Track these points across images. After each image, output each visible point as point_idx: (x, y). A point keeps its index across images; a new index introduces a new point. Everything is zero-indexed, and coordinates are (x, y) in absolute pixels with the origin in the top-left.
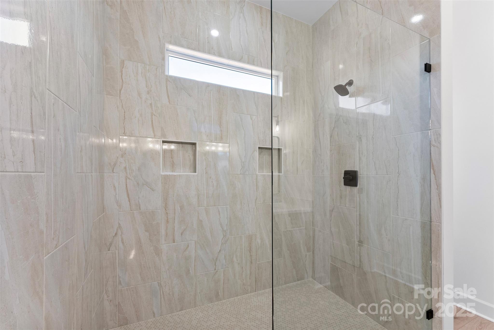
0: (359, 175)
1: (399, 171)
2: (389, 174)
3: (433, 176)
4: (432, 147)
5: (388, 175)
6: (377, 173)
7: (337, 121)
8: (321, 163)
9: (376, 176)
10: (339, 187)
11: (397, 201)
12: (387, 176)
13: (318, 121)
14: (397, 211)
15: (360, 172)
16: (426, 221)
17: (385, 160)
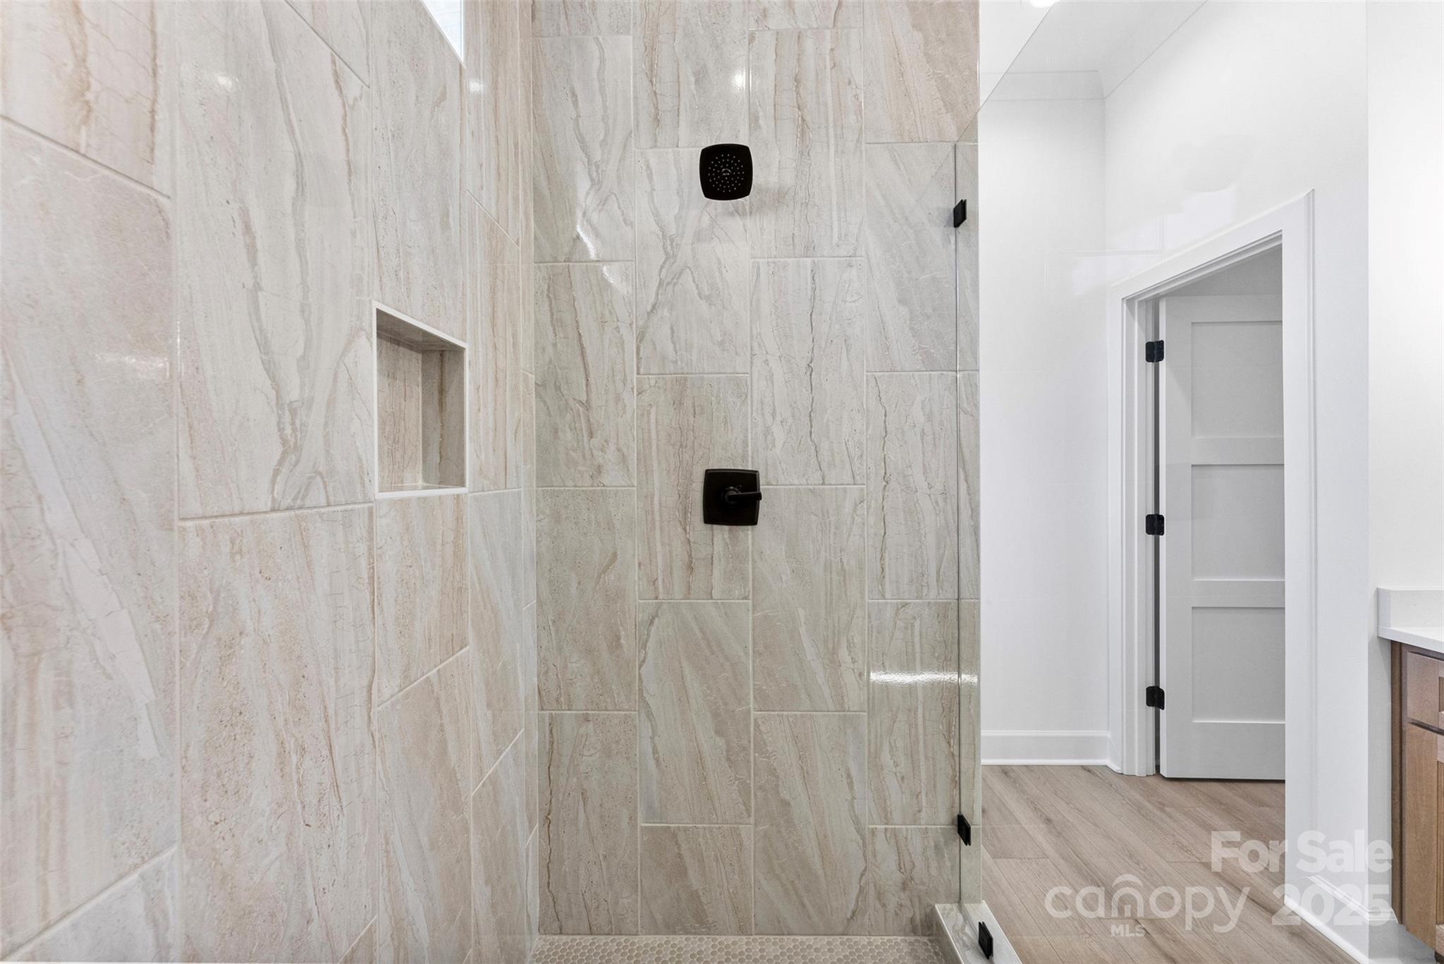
0: (761, 487)
1: (885, 473)
2: (859, 483)
3: (963, 486)
4: (962, 415)
5: (857, 485)
6: (823, 479)
7: (668, 284)
8: (591, 435)
9: (822, 487)
10: (680, 530)
11: (882, 558)
12: (855, 486)
13: (568, 260)
14: (880, 587)
15: (766, 476)
16: (948, 601)
17: (848, 441)
